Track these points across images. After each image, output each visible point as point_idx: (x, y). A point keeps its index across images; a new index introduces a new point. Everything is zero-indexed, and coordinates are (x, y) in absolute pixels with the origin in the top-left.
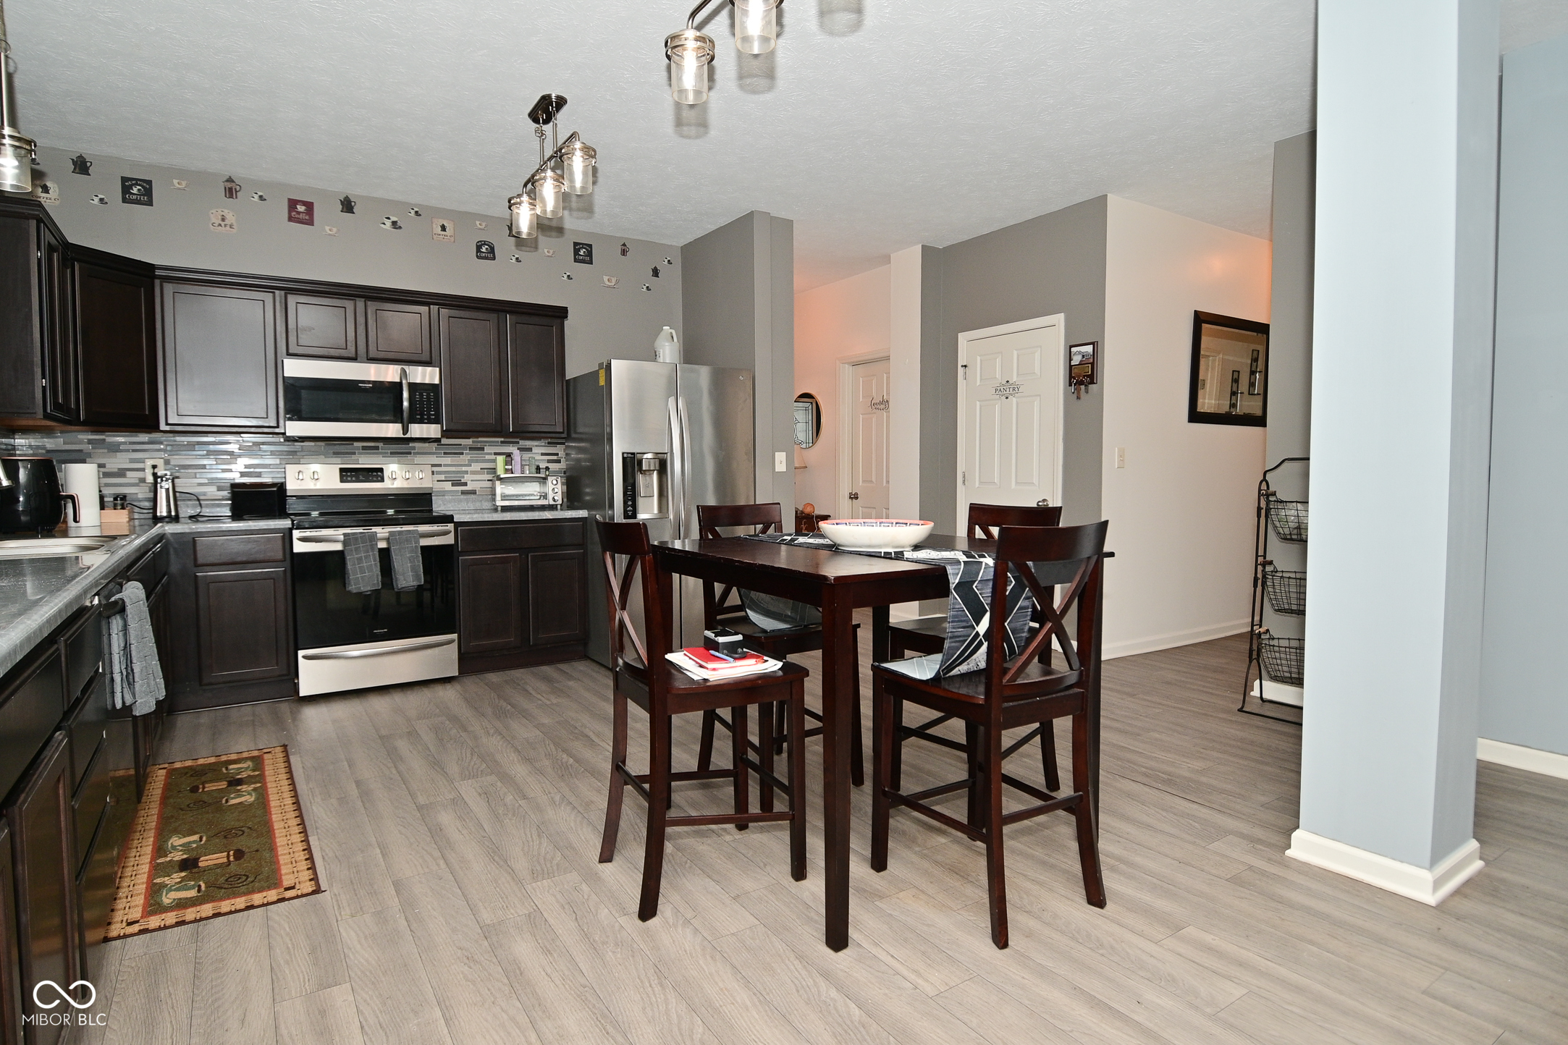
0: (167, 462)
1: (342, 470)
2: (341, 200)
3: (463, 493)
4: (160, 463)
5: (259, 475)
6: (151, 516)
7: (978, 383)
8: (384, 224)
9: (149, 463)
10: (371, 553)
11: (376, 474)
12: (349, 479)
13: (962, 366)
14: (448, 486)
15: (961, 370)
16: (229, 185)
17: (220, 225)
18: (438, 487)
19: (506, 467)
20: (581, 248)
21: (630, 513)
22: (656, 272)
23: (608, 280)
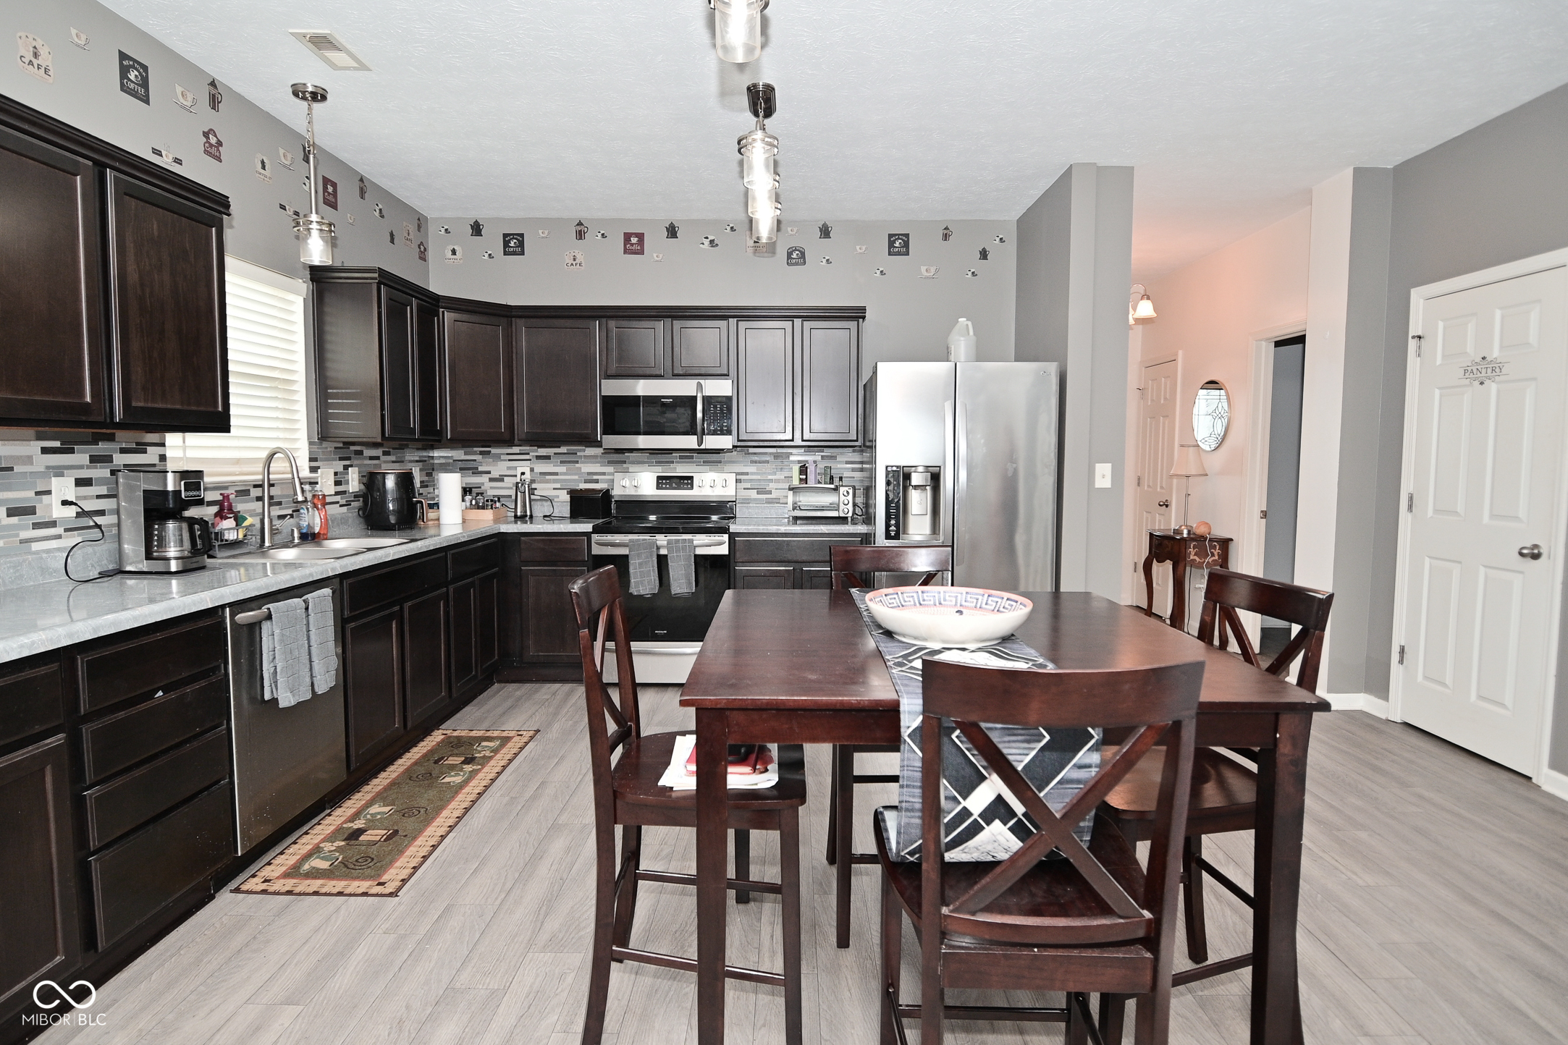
0: (532, 470)
1: (659, 478)
2: (666, 227)
3: (770, 501)
4: (527, 471)
5: (597, 481)
6: (513, 514)
7: (1439, 361)
8: (703, 244)
9: (520, 470)
10: (650, 559)
11: (686, 481)
12: (664, 486)
13: (1413, 337)
14: (753, 494)
15: (1412, 344)
16: (579, 228)
17: (572, 264)
18: (743, 494)
19: (801, 477)
20: (896, 239)
21: (893, 534)
22: (984, 255)
23: (927, 271)
